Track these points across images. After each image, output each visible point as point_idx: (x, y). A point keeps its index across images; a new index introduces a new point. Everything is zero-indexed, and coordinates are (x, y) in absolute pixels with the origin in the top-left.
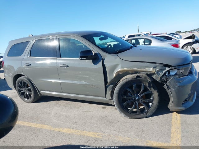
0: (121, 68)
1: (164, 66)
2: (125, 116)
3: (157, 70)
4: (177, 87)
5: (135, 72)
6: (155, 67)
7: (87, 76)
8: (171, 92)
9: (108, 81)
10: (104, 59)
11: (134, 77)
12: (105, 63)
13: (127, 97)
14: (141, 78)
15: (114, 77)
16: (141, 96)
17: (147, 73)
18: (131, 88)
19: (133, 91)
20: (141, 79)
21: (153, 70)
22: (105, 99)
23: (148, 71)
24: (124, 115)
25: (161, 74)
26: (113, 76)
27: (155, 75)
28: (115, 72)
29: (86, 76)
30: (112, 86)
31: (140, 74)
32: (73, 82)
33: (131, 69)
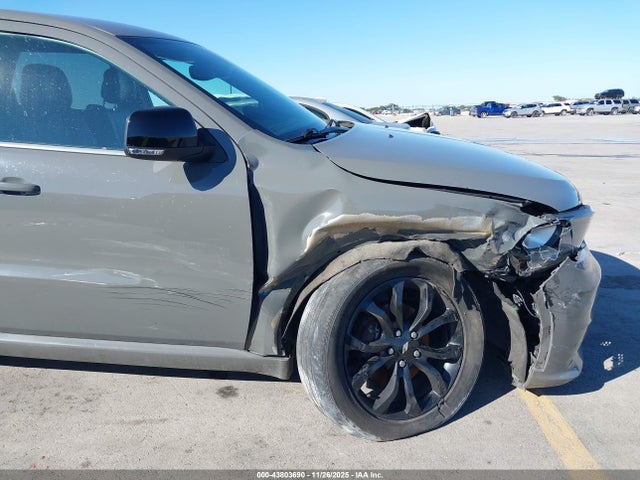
0: (343, 213)
1: (523, 209)
2: (359, 436)
3: (500, 223)
4: (576, 295)
5: (400, 232)
6: (491, 214)
7: (157, 248)
8: (554, 319)
9: (273, 269)
10: (255, 165)
11: (399, 252)
12: (257, 184)
13: (367, 343)
14: (426, 256)
15: (307, 254)
16: (421, 333)
17: (452, 236)
18: (383, 301)
19: (392, 318)
20: (426, 260)
21: (485, 224)
22: (244, 354)
23: (464, 228)
24: (357, 429)
25: (509, 243)
26: (302, 245)
27: (484, 247)
28: (315, 231)
29: (146, 246)
30: (285, 293)
31: (423, 242)
32: (68, 276)
33: (394, 218)
